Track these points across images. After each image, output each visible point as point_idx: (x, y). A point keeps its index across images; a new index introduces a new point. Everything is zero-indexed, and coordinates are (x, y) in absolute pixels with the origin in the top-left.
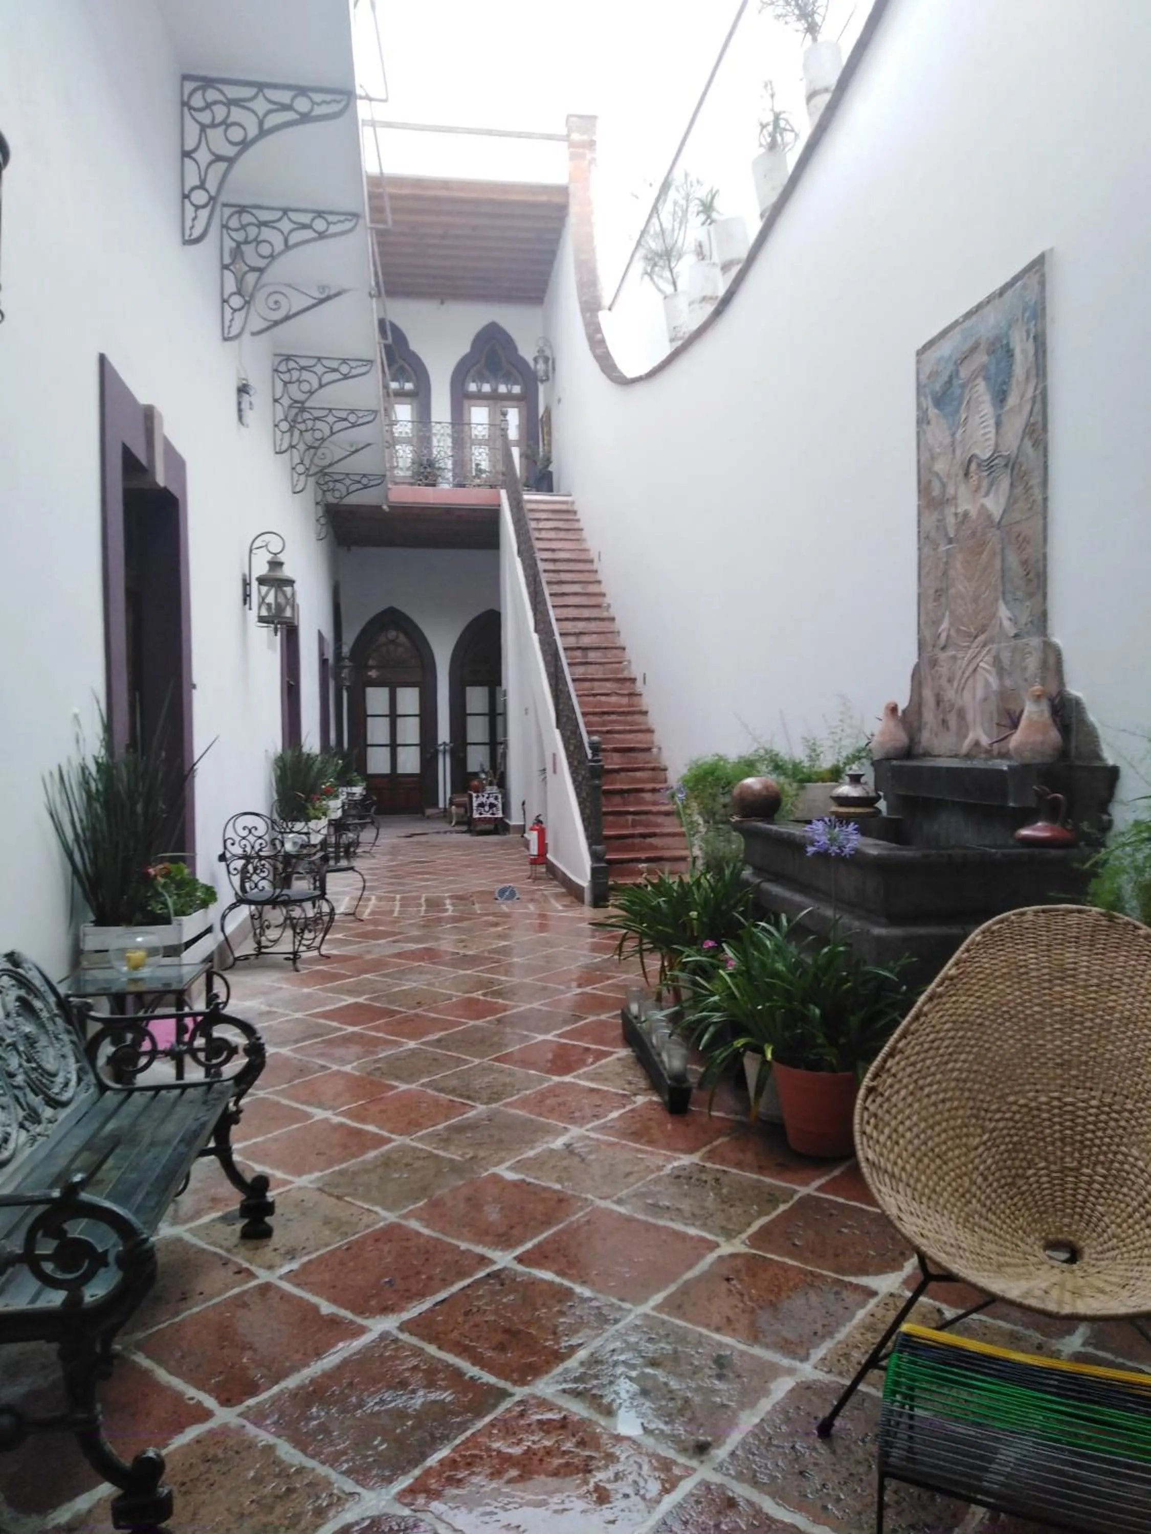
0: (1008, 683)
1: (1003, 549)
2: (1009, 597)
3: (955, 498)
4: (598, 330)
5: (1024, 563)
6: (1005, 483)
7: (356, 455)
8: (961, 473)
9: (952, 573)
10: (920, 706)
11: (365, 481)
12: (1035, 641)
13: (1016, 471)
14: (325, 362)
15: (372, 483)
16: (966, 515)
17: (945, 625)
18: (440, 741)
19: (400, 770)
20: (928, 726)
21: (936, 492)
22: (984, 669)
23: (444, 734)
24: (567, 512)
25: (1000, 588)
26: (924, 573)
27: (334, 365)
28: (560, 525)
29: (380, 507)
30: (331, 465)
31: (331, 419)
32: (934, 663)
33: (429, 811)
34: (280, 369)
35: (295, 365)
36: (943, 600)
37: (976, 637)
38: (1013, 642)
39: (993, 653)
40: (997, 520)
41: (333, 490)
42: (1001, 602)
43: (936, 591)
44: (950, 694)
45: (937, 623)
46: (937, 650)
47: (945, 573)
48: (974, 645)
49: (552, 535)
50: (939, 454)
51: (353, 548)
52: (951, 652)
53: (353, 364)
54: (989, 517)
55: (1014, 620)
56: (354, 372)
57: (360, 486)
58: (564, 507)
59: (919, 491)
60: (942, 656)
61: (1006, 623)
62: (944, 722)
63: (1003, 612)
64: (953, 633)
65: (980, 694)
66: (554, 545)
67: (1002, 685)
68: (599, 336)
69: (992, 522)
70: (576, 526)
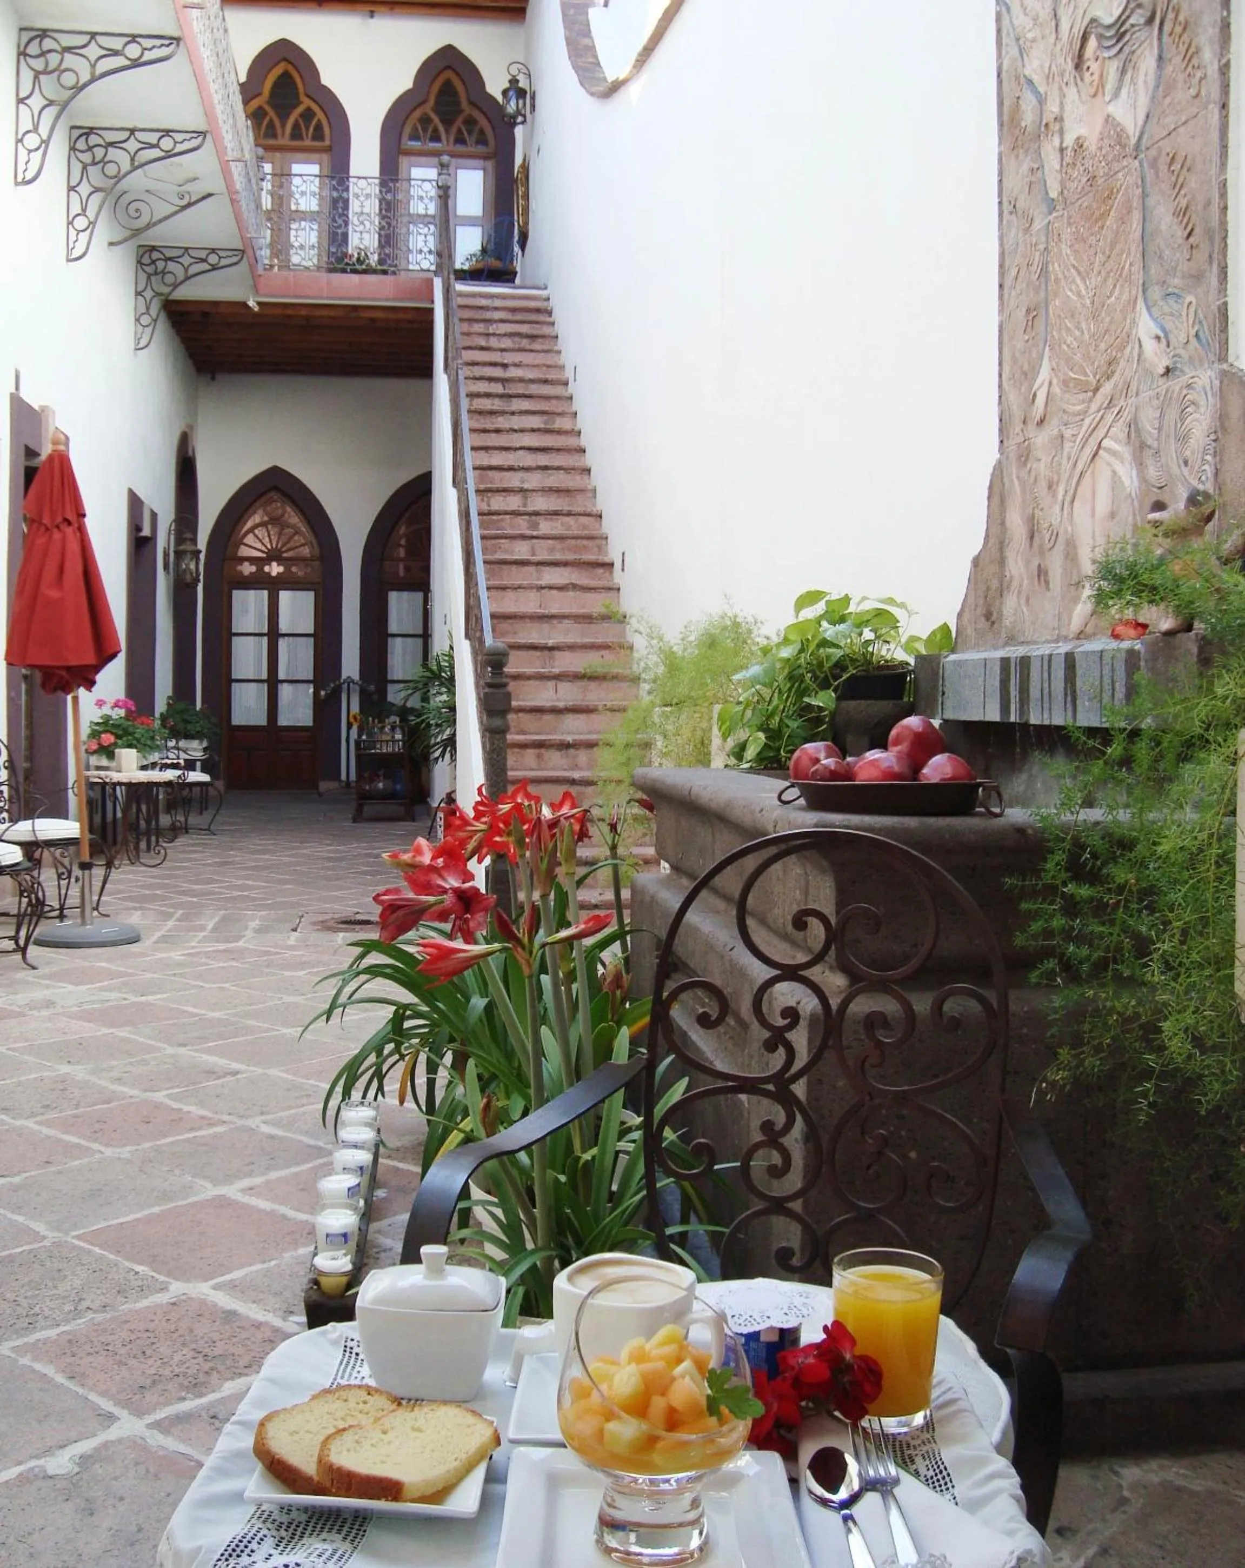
0: (1152, 473)
1: (1144, 195)
2: (1155, 293)
3: (1059, 119)
4: (586, 32)
5: (1183, 213)
6: (1147, 63)
7: (188, 211)
8: (1070, 65)
9: (1055, 268)
10: (1002, 546)
11: (213, 259)
12: (1206, 377)
13: (1167, 28)
14: (102, 40)
15: (224, 262)
16: (1080, 145)
17: (1044, 374)
18: (344, 675)
19: (283, 721)
20: (1015, 584)
21: (1028, 118)
22: (1113, 453)
23: (350, 666)
24: (538, 311)
25: (1138, 278)
26: (1008, 283)
27: (117, 44)
28: (524, 329)
29: (244, 305)
30: (149, 226)
31: (132, 145)
32: (1025, 456)
33: (324, 786)
34: (29, 51)
35: (54, 45)
36: (1040, 324)
37: (1096, 390)
38: (1163, 384)
39: (1126, 416)
40: (1133, 141)
41: (164, 273)
42: (1141, 304)
43: (1028, 311)
44: (1053, 515)
45: (1029, 375)
46: (1031, 429)
47: (1044, 271)
48: (1094, 407)
49: (507, 343)
50: (1034, 40)
51: (219, 377)
52: (1051, 430)
53: (148, 43)
54: (1120, 137)
55: (1163, 338)
56: (148, 56)
57: (205, 266)
58: (532, 304)
59: (1001, 124)
60: (1041, 439)
61: (1149, 346)
62: (1042, 574)
63: (1146, 327)
64: (1056, 390)
65: (1103, 504)
66: (508, 358)
67: (1143, 479)
68: (586, 41)
69: (1123, 147)
70: (546, 330)
